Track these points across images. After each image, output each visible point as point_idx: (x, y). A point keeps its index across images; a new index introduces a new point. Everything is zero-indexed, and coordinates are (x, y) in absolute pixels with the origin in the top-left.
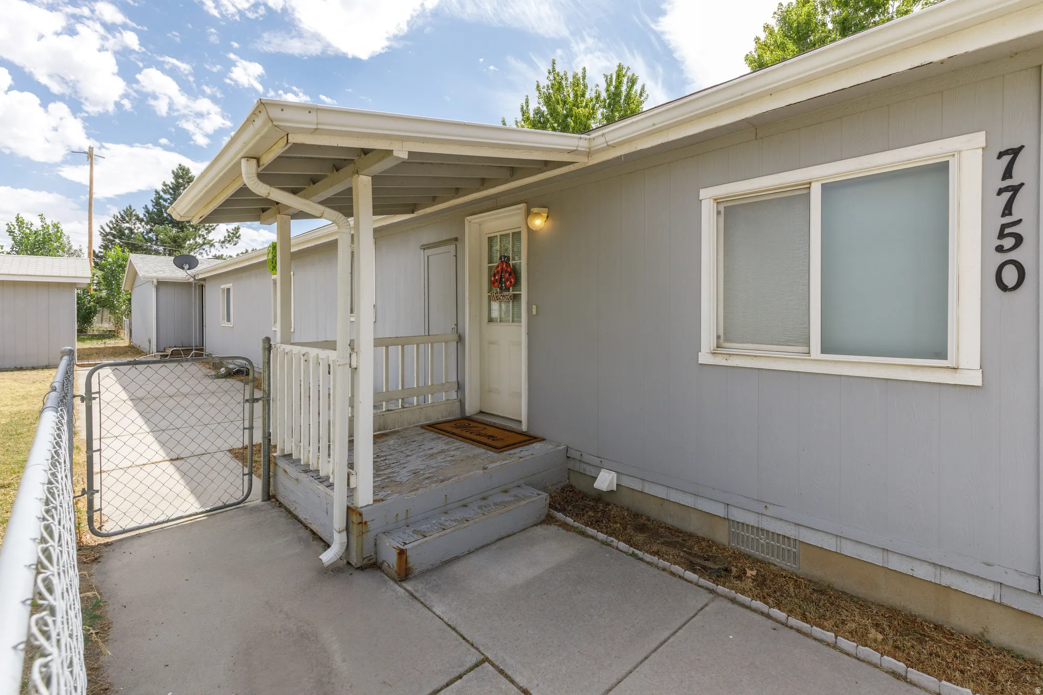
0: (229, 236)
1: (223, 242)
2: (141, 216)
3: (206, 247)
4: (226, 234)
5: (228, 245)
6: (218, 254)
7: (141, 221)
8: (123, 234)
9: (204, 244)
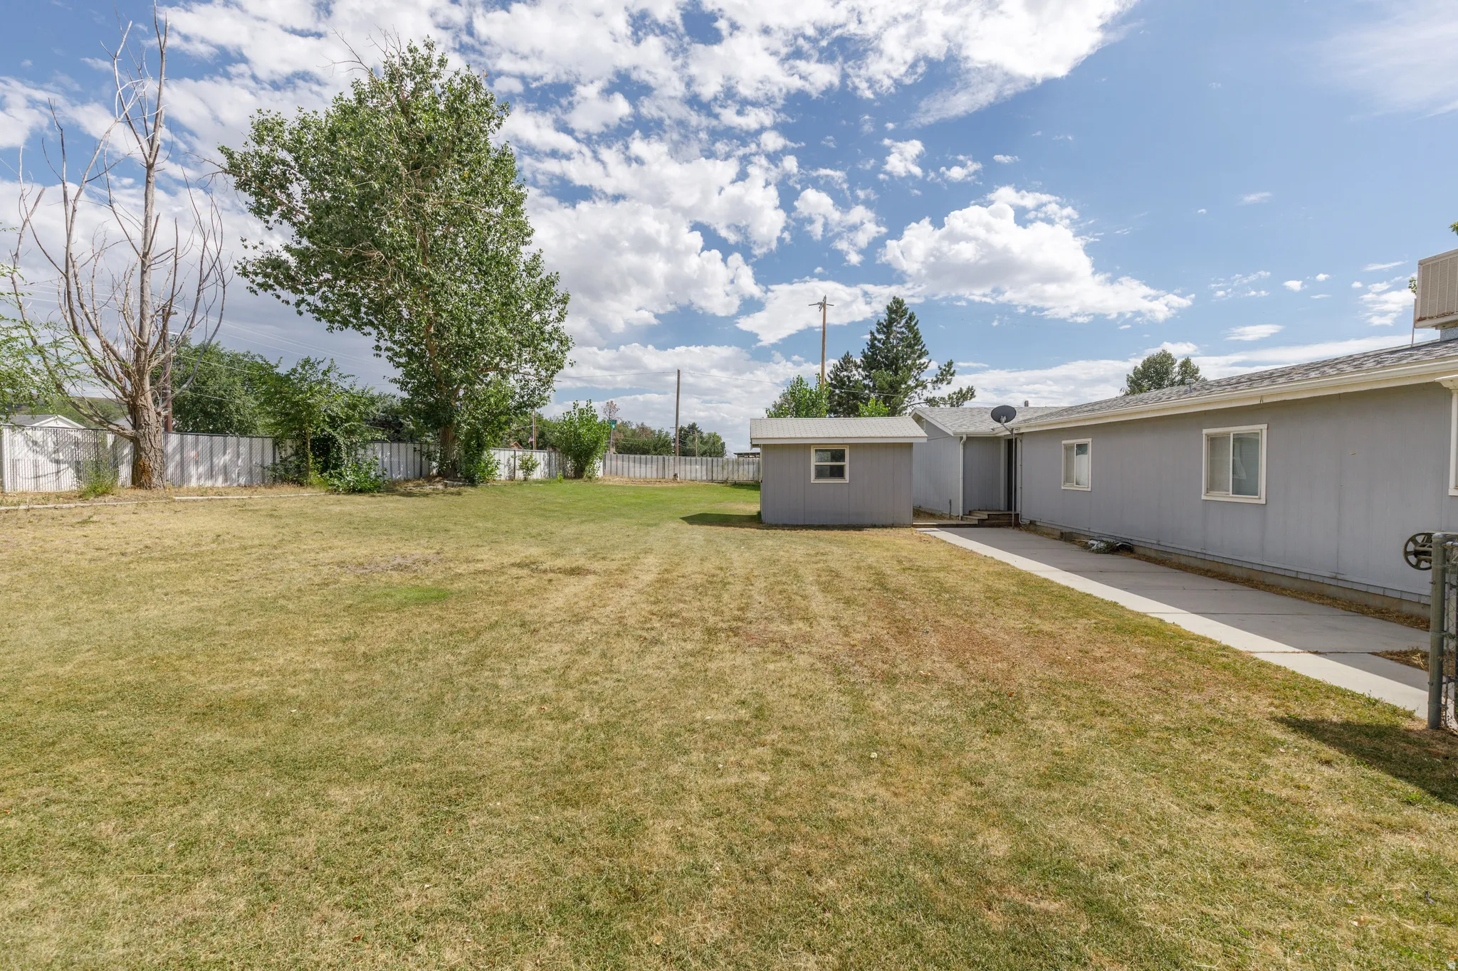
0: (942, 374)
1: (936, 382)
2: (858, 362)
3: (919, 390)
4: (939, 372)
5: (940, 385)
6: (931, 396)
7: (857, 367)
8: (844, 384)
9: (916, 386)
